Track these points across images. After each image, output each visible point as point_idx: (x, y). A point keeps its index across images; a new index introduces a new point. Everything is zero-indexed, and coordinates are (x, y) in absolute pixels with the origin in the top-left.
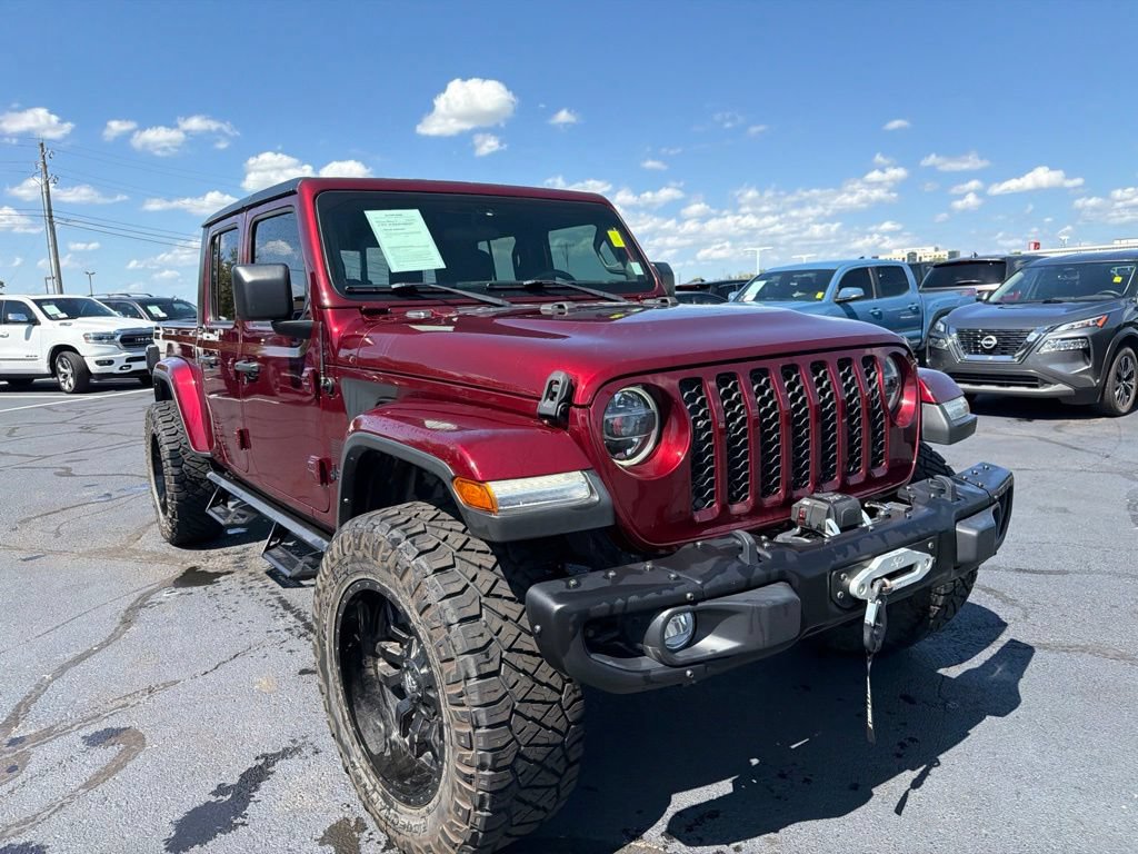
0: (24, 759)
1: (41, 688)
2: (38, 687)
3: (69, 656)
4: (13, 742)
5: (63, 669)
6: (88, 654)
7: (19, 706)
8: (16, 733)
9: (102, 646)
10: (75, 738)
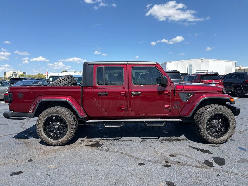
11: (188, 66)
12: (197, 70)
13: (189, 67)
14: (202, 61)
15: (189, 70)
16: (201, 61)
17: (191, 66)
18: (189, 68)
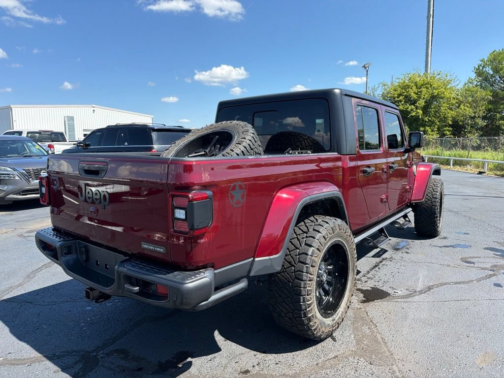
0: (492, 266)
1: (479, 280)
2: (480, 281)
3: (462, 285)
4: (493, 271)
5: (468, 282)
6: (456, 283)
7: (488, 278)
8: (491, 273)
9: (449, 284)
10: (476, 265)
11: (66, 120)
12: (85, 129)
13: (68, 121)
14: (94, 111)
15: (69, 128)
16: (92, 111)
17: (71, 119)
18: (68, 124)
